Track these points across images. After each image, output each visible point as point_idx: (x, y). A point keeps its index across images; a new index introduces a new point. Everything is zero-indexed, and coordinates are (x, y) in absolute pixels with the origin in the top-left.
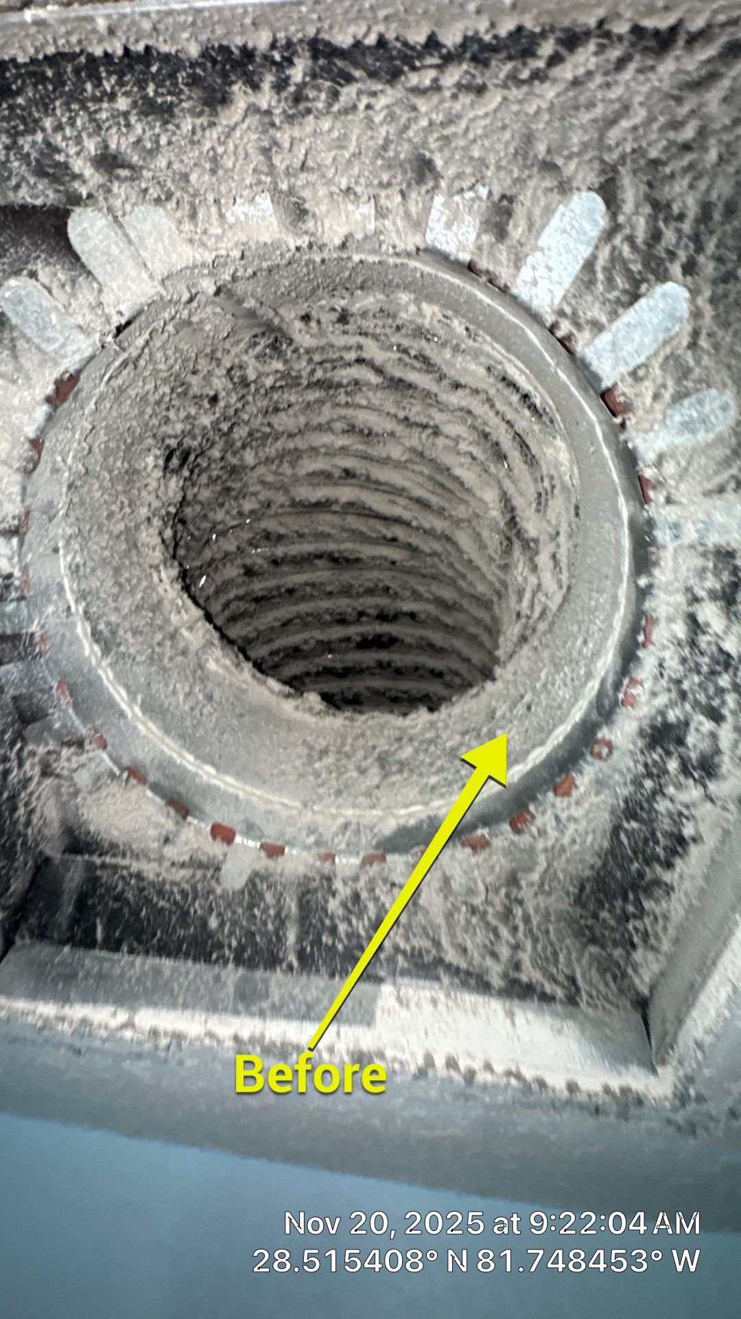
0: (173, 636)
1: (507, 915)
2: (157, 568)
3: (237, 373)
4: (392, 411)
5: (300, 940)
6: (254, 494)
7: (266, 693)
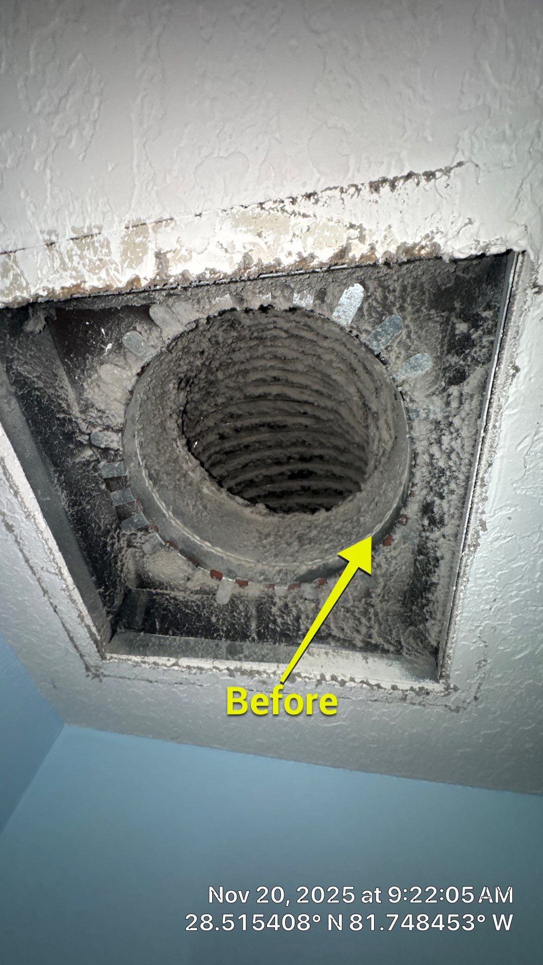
0: (185, 475)
1: (365, 613)
2: (175, 440)
3: (214, 340)
4: (296, 348)
5: (258, 627)
6: (224, 394)
7: (235, 504)
